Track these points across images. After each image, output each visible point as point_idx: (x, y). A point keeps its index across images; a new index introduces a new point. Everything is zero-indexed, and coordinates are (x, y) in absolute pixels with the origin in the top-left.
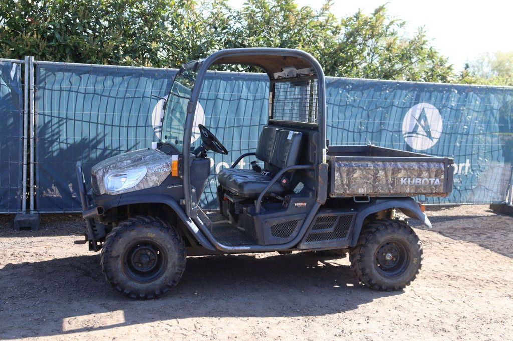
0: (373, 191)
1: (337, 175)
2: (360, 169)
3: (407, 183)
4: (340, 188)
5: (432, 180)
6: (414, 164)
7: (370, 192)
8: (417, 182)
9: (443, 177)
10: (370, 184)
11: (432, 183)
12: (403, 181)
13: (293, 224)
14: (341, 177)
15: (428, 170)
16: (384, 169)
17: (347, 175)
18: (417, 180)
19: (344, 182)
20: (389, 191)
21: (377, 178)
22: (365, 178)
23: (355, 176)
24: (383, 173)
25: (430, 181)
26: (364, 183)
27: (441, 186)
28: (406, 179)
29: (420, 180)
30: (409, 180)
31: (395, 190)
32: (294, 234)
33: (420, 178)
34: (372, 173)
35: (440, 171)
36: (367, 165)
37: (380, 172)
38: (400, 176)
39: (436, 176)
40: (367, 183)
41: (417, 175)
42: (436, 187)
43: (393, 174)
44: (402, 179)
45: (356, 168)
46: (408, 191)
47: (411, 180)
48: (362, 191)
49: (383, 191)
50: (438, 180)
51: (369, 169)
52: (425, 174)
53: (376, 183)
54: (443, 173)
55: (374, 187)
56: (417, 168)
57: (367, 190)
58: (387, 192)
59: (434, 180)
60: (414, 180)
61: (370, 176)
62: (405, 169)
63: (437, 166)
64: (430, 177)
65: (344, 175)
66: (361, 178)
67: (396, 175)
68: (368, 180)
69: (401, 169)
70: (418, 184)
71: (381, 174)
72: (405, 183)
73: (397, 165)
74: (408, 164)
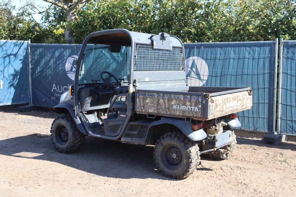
0: (157, 111)
1: (138, 100)
2: (150, 97)
3: (177, 108)
4: (139, 108)
5: (193, 108)
6: (182, 96)
7: (156, 112)
8: (183, 108)
9: (200, 106)
10: (156, 107)
11: (193, 109)
12: (174, 107)
13: (118, 126)
14: (140, 102)
15: (190, 101)
16: (163, 99)
17: (143, 100)
18: (183, 106)
19: (141, 105)
20: (167, 112)
21: (159, 103)
22: (152, 103)
23: (147, 101)
24: (162, 101)
25: (192, 108)
26: (152, 106)
27: (199, 112)
28: (176, 106)
29: (185, 107)
30: (178, 106)
31: (170, 112)
32: (119, 132)
33: (185, 106)
34: (156, 100)
35: (198, 102)
36: (154, 95)
37: (161, 100)
38: (173, 103)
39: (195, 105)
40: (153, 106)
41: (183, 104)
42: (196, 112)
43: (168, 102)
44: (174, 105)
45: (147, 96)
46: (178, 114)
47: (180, 107)
48: (151, 111)
49: (163, 112)
50: (196, 108)
51: (155, 98)
52: (188, 103)
53: (158, 106)
54: (200, 103)
55: (157, 109)
56: (182, 99)
57: (154, 110)
58: (165, 113)
59: (194, 107)
60: (181, 106)
61: (155, 102)
62: (175, 99)
63: (196, 98)
64: (191, 106)
65: (141, 101)
66: (150, 103)
67: (170, 102)
68: (154, 105)
69: (173, 99)
70: (184, 109)
71: (161, 101)
72: (176, 108)
73: (171, 96)
74: (178, 96)
